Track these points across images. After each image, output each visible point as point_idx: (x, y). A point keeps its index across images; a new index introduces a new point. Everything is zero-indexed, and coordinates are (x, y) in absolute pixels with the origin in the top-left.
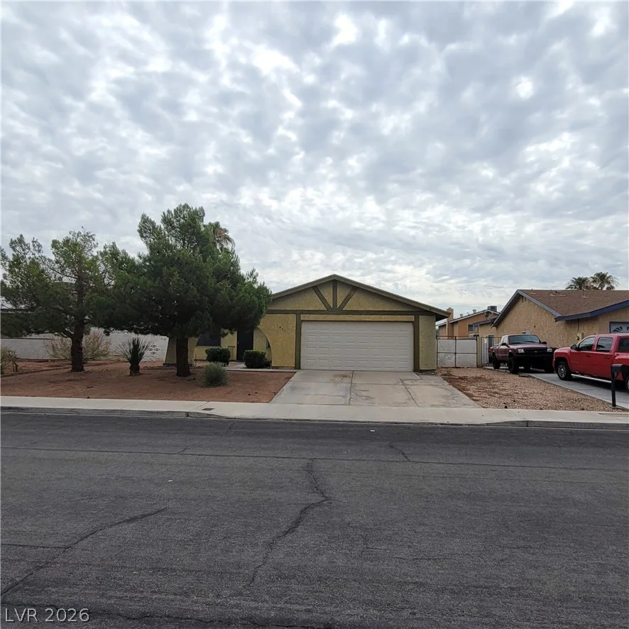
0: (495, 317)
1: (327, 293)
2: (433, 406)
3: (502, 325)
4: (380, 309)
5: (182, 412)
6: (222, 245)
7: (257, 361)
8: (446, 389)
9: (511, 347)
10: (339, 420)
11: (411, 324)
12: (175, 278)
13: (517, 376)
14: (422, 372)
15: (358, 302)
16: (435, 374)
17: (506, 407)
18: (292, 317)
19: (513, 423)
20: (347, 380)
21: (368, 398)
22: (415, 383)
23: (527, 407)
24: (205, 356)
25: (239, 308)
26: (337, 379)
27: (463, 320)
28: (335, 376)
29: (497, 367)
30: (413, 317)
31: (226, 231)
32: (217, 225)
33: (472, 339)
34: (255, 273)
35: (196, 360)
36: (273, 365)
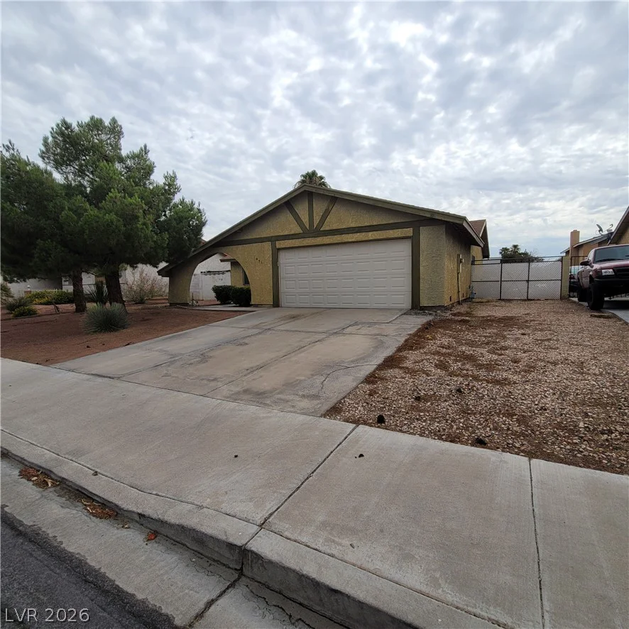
1: (302, 210)
4: (366, 224)
9: (595, 266)
11: (409, 240)
13: (590, 315)
15: (341, 218)
18: (267, 247)
30: (411, 230)
36: (252, 303)
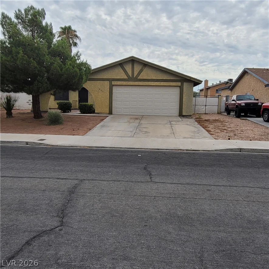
0: (231, 85)
1: (128, 68)
2: (185, 138)
3: (234, 90)
4: (160, 78)
5: (23, 142)
6: (73, 40)
7: (87, 109)
8: (195, 127)
9: (238, 102)
10: (123, 147)
11: (179, 87)
12: (20, 55)
13: (240, 119)
14: (184, 116)
15: (147, 74)
16: (192, 118)
17: (229, 139)
18: (107, 83)
19: (231, 150)
20: (138, 121)
21: (146, 132)
22: (178, 123)
23: (242, 138)
24: (57, 106)
25: (66, 76)
26: (131, 121)
27: (214, 87)
28: (131, 118)
29: (229, 113)
30: (180, 83)
31: (75, 31)
32: (70, 27)
33: (216, 97)
34: (79, 54)
35: (50, 109)
36: (96, 112)
